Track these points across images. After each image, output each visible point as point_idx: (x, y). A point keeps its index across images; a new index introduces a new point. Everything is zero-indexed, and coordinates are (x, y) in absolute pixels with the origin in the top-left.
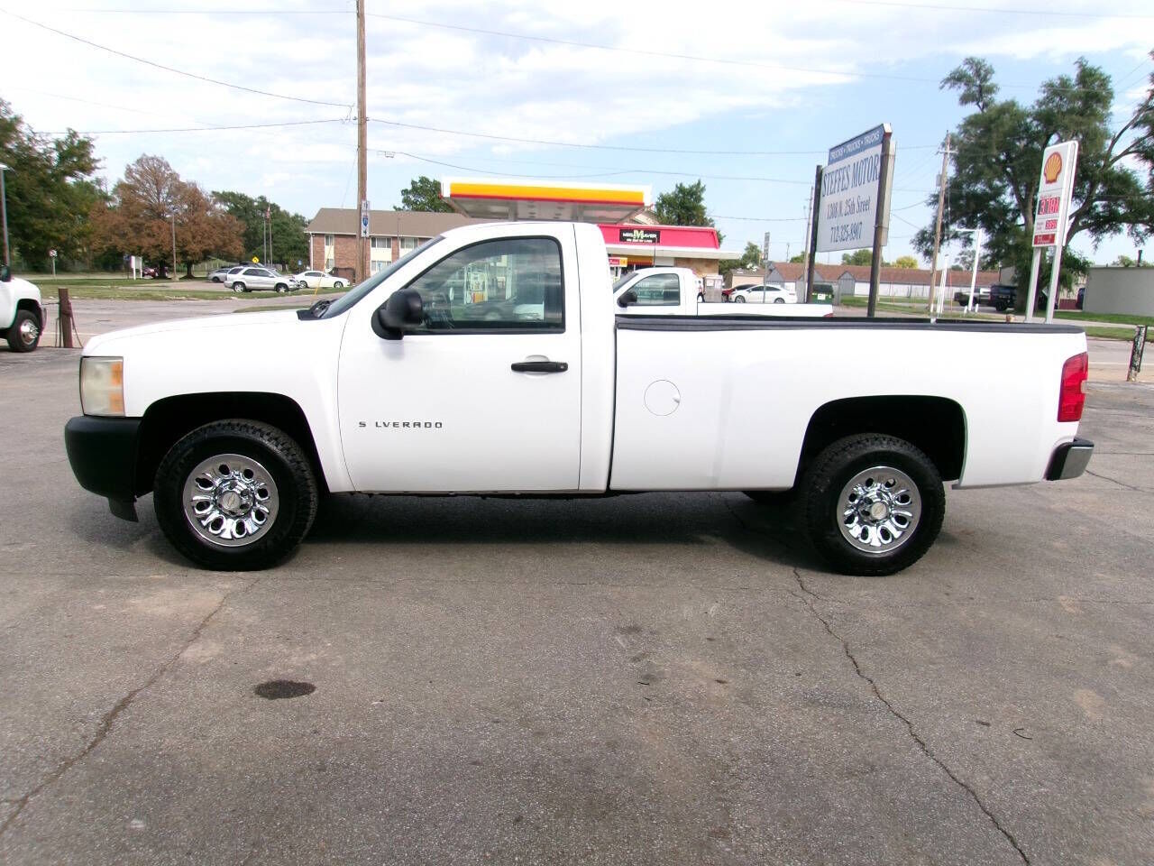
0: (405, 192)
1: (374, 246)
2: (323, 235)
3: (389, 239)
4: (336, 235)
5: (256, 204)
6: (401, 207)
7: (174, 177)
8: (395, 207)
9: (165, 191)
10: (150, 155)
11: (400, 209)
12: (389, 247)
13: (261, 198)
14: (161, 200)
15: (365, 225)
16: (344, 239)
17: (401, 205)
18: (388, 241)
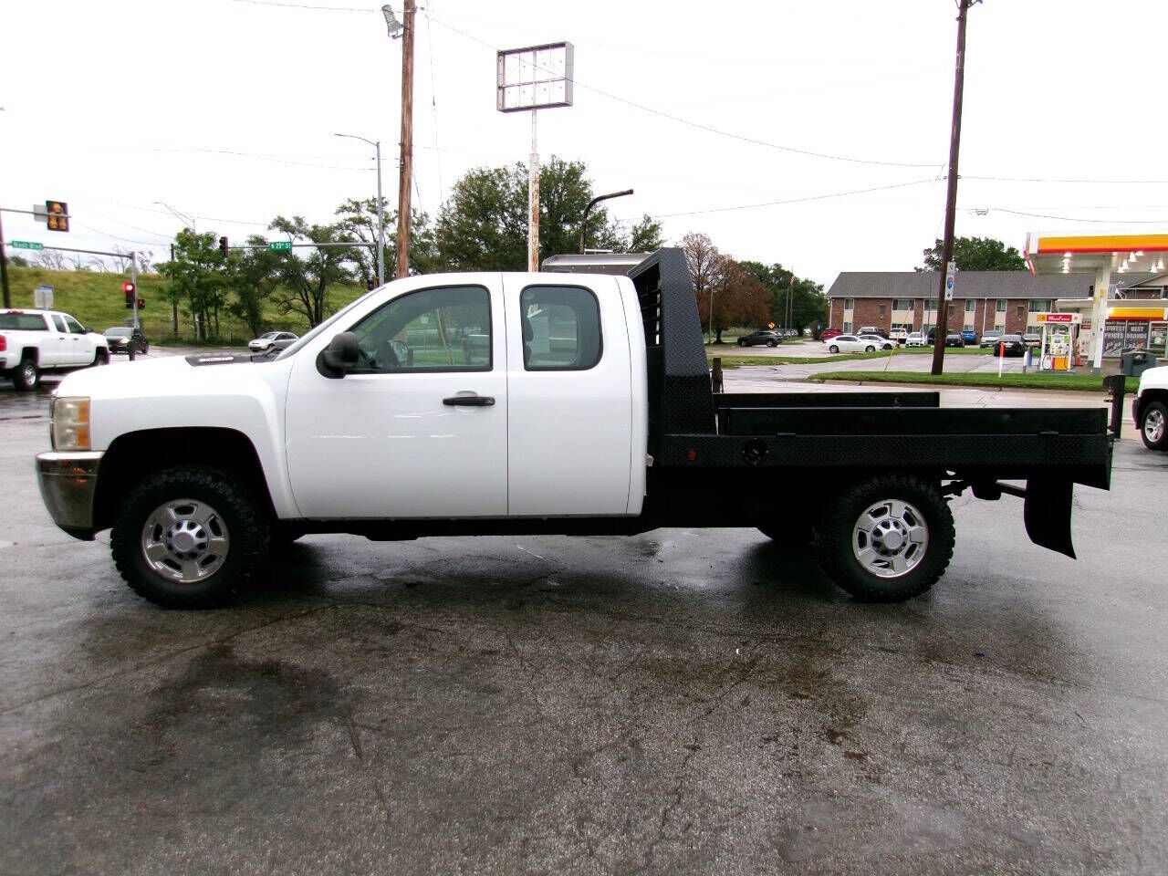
0: (928, 251)
1: (895, 309)
2: (843, 298)
3: (911, 302)
4: (856, 299)
5: (771, 272)
6: (923, 268)
7: (714, 250)
8: (916, 268)
9: (705, 264)
10: (695, 232)
11: (921, 270)
12: (912, 309)
13: (777, 265)
14: (701, 271)
15: (949, 287)
16: (865, 302)
17: (922, 265)
18: (911, 303)
